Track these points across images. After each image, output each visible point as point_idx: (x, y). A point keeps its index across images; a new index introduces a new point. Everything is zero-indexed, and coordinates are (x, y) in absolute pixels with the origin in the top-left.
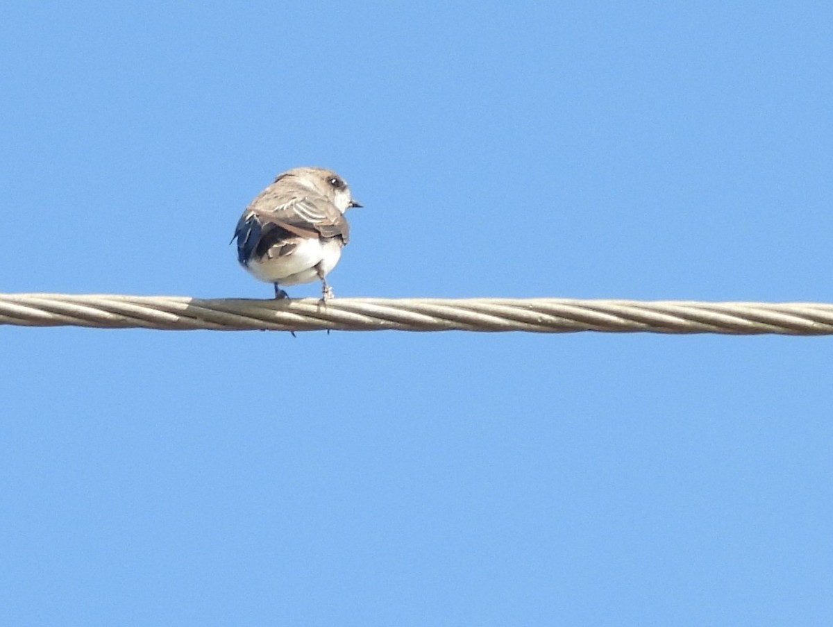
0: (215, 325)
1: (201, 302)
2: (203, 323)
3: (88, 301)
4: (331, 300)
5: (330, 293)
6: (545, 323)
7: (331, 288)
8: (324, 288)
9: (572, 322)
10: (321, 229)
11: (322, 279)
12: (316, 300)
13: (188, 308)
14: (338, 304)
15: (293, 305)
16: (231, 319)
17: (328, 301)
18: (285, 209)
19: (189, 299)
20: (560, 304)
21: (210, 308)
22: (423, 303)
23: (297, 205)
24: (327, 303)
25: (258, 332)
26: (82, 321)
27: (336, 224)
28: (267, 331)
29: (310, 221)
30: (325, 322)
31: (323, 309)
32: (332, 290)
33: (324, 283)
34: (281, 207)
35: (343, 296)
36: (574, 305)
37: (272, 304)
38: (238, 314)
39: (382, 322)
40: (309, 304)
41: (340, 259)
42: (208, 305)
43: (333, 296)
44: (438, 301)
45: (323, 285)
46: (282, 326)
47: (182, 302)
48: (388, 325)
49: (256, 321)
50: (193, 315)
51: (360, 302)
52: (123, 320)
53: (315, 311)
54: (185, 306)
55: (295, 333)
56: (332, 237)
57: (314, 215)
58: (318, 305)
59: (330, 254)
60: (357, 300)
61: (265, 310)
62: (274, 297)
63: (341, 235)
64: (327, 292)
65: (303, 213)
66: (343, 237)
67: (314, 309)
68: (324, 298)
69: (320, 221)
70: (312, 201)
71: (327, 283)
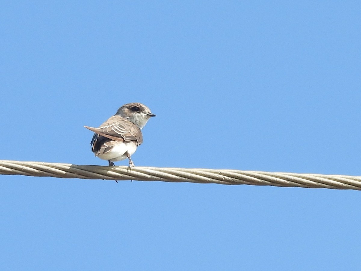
0: (82, 177)
1: (76, 166)
2: (77, 175)
3: (27, 164)
4: (133, 167)
5: (133, 164)
6: (226, 180)
7: (133, 162)
8: (130, 162)
9: (238, 180)
10: (125, 137)
11: (129, 158)
12: (127, 167)
13: (70, 168)
14: (136, 169)
15: (117, 169)
16: (90, 174)
17: (132, 168)
18: (107, 128)
19: (71, 165)
20: (233, 172)
21: (80, 169)
22: (173, 170)
23: (115, 126)
24: (131, 168)
25: (101, 180)
26: (24, 173)
27: (134, 135)
28: (105, 180)
29: (119, 133)
30: (131, 177)
31: (129, 171)
32: (133, 163)
33: (130, 160)
34: (105, 127)
35: (138, 166)
36: (239, 173)
37: (107, 168)
38: (92, 172)
39: (155, 177)
40: (123, 168)
41: (136, 150)
42: (79, 167)
43: (134, 166)
44: (180, 169)
45: (129, 161)
46: (111, 178)
47: (67, 166)
48: (158, 179)
49: (101, 175)
50: (73, 172)
51: (146, 169)
52: (42, 173)
53: (126, 172)
54: (68, 168)
55: (117, 181)
56: (131, 141)
57: (122, 131)
58: (127, 169)
59: (131, 148)
60: (145, 167)
61: (105, 170)
62: (108, 165)
63: (136, 140)
64: (131, 164)
65: (116, 130)
66: (138, 141)
67: (126, 171)
68: (130, 166)
69: (125, 134)
70: (123, 125)
71: (131, 160)
